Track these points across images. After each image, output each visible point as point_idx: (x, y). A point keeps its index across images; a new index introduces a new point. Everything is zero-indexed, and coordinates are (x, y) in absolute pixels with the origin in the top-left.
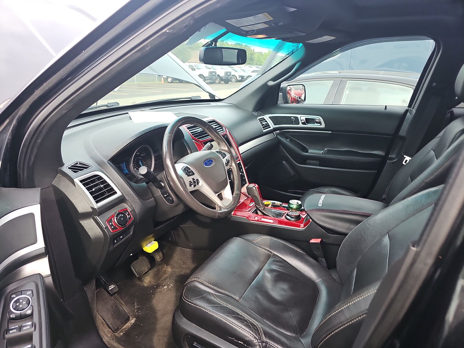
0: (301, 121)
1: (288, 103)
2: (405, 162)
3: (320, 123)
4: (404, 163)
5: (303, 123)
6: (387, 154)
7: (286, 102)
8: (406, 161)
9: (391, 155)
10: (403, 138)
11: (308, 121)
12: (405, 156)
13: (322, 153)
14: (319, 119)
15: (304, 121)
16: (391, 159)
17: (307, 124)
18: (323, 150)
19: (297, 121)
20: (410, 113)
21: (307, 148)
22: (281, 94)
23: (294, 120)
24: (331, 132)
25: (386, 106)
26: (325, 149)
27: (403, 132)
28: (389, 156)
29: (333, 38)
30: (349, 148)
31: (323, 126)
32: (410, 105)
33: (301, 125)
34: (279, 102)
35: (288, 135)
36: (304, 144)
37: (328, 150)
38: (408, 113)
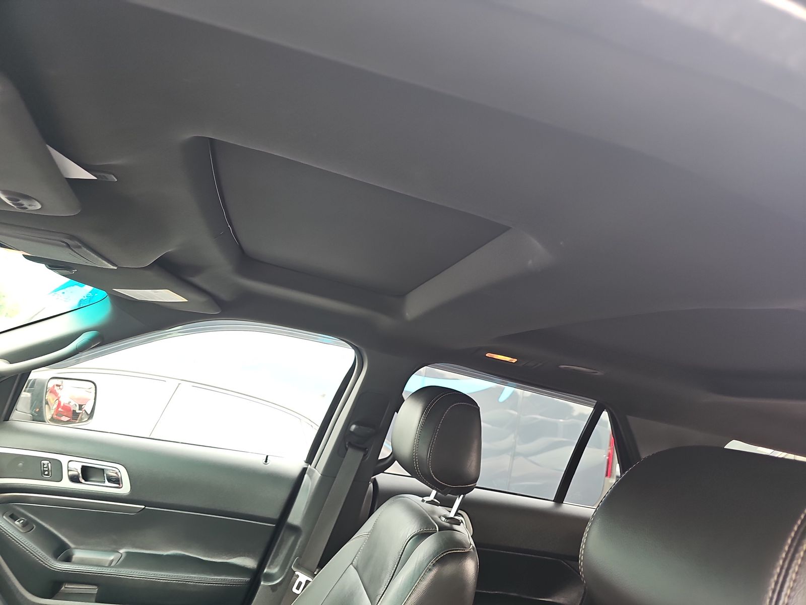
0: (68, 471)
1: (43, 421)
2: (298, 588)
3: (117, 481)
4: (294, 590)
5: (74, 479)
6: (262, 564)
7: (38, 417)
8: (300, 583)
9: (269, 567)
10: (295, 529)
11: (87, 473)
12: (297, 573)
13: (112, 561)
14: (118, 471)
15: (76, 473)
16: (269, 577)
17: (83, 481)
18: (115, 551)
19: (56, 471)
20: (311, 477)
21: (72, 545)
22: (29, 395)
23: (48, 467)
24: (143, 507)
25: (267, 456)
26: (122, 551)
27: (296, 517)
28: (265, 571)
29: (179, 299)
30: (182, 550)
31: (125, 489)
32: (309, 460)
33: (66, 484)
34: (15, 415)
35: (18, 509)
36: (63, 535)
37: (128, 553)
38: (306, 476)
